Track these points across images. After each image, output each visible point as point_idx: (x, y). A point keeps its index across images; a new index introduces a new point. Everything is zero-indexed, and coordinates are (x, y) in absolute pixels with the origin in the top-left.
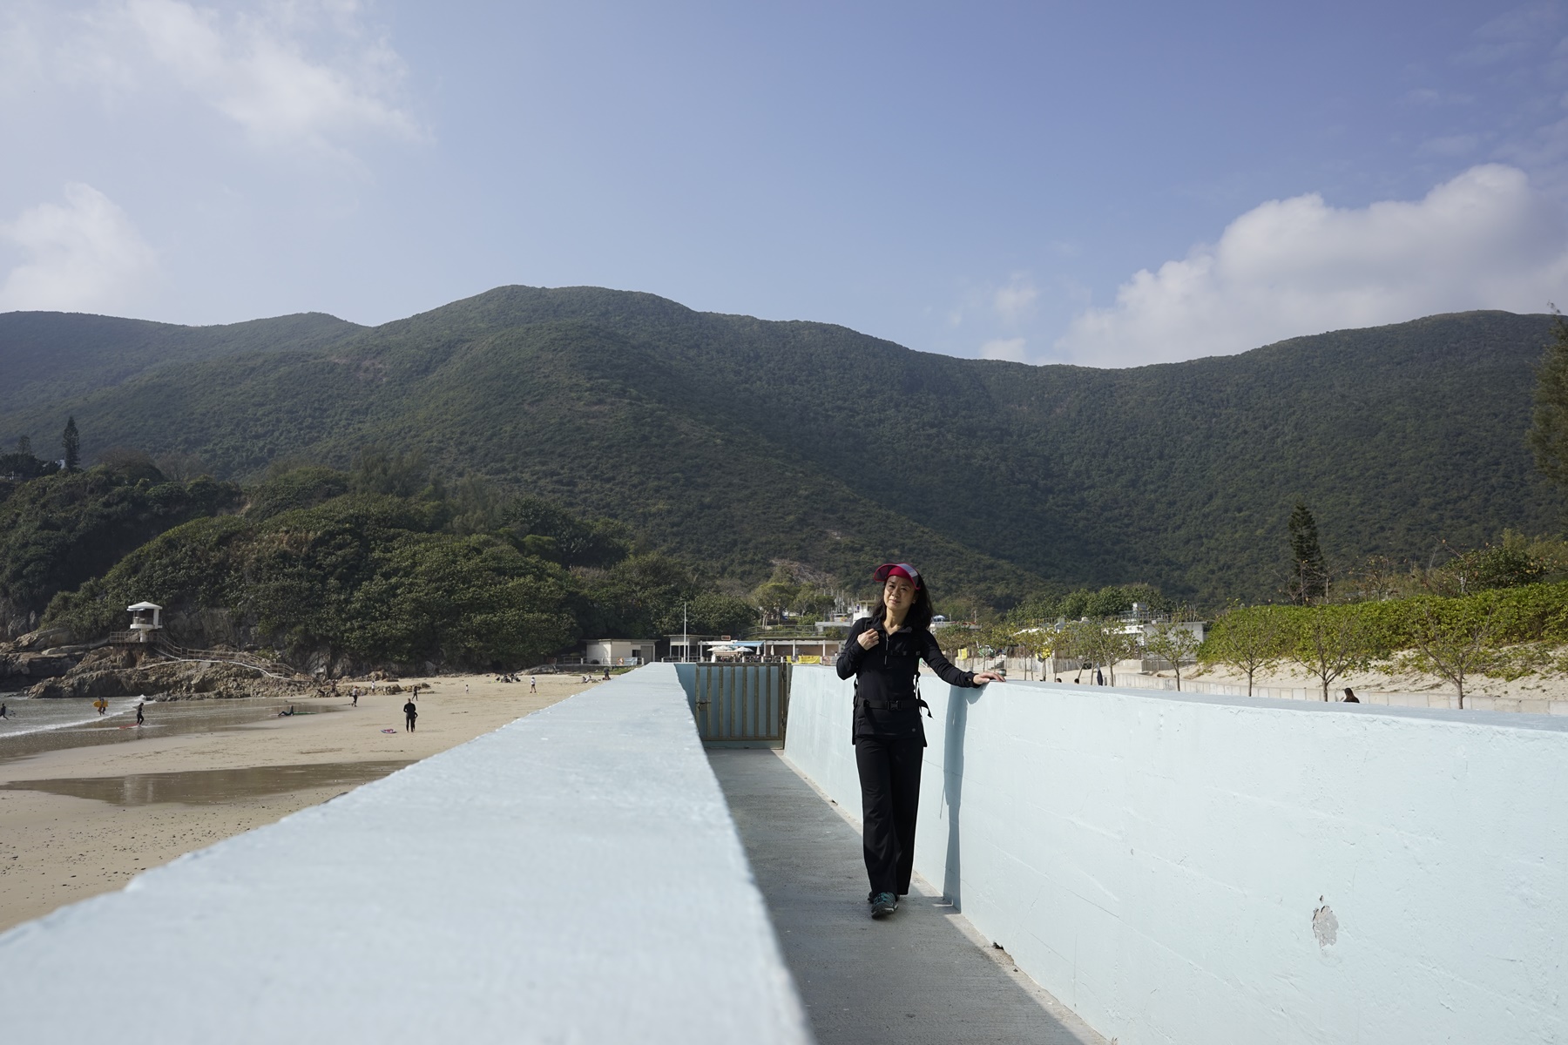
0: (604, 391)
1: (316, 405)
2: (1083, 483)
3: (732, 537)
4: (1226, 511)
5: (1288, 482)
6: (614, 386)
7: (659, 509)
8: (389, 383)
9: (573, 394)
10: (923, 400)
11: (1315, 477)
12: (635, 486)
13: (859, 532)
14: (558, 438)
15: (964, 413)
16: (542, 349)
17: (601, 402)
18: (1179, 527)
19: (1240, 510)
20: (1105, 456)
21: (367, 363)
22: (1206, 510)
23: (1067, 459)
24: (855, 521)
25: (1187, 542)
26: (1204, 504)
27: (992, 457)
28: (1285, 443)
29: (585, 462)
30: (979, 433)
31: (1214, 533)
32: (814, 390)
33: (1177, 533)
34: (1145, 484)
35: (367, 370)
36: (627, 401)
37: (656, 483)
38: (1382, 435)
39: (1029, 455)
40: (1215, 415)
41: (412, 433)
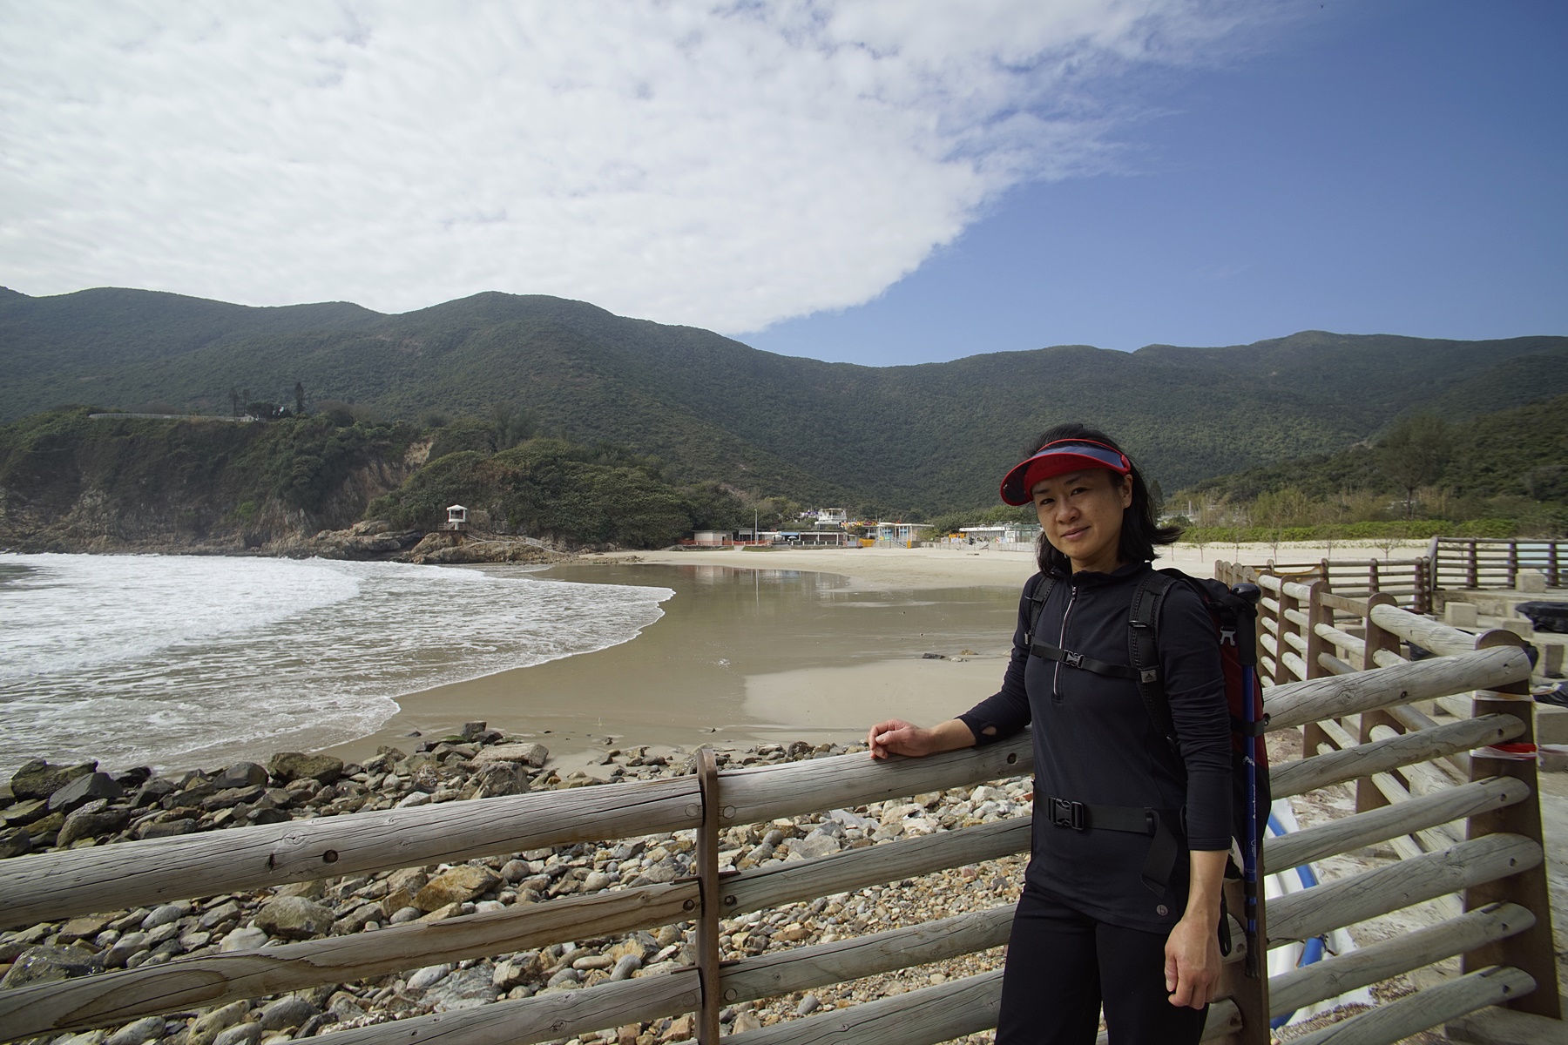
0: (581, 368)
1: (375, 369)
2: (861, 438)
3: (680, 467)
4: (947, 457)
5: (982, 441)
6: (587, 365)
7: (632, 448)
8: (425, 356)
9: (562, 370)
10: (764, 381)
11: (997, 439)
12: (613, 432)
13: (755, 465)
14: (559, 399)
15: (788, 390)
16: (533, 338)
17: (580, 375)
18: (919, 466)
19: (955, 457)
20: (872, 422)
21: (406, 341)
22: (935, 456)
23: (850, 422)
24: (751, 458)
26: (933, 453)
27: (810, 419)
28: (978, 418)
29: (580, 415)
30: (798, 404)
31: (940, 470)
32: (697, 371)
33: (918, 470)
34: (897, 439)
35: (407, 346)
36: (597, 376)
37: (627, 431)
38: (1032, 416)
39: (829, 419)
40: (936, 398)
41: (455, 392)
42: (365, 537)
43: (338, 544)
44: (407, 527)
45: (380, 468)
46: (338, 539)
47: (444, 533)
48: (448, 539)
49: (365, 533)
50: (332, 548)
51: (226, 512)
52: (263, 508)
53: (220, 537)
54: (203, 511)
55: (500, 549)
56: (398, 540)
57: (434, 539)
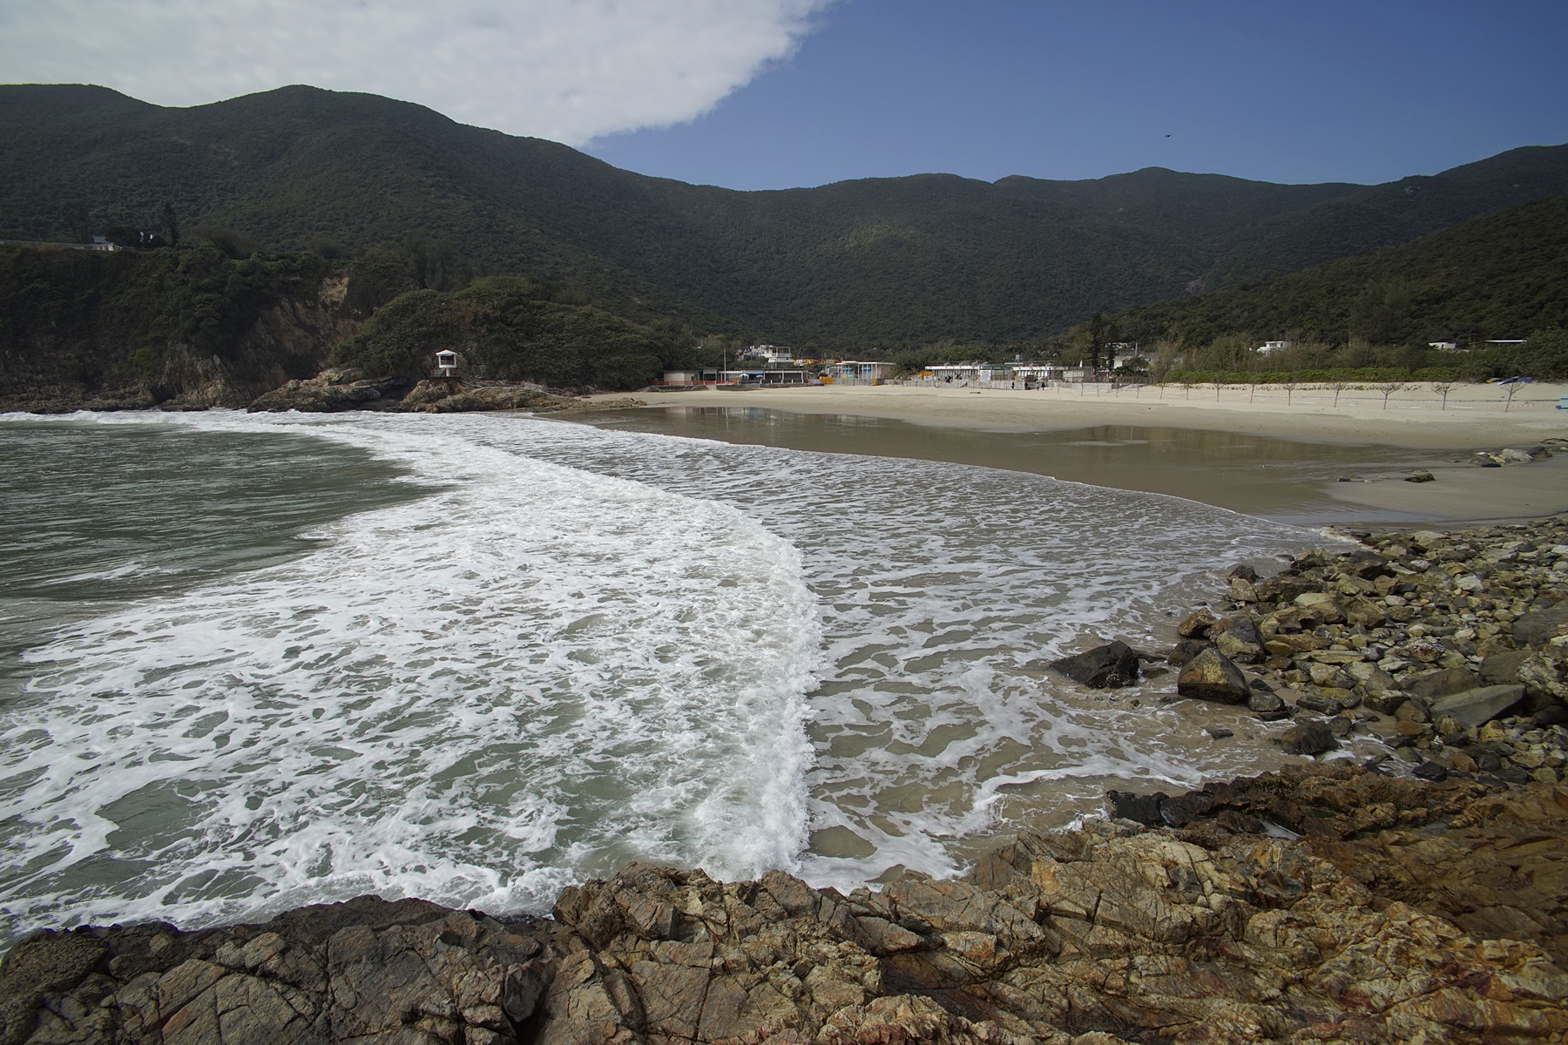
0: (442, 187)
1: (181, 181)
2: (734, 268)
4: (822, 289)
6: (448, 184)
8: (242, 166)
9: (422, 189)
10: (629, 204)
14: (428, 224)
15: (656, 215)
16: (377, 148)
17: (444, 196)
18: (795, 298)
19: (830, 289)
21: (212, 146)
24: (644, 291)
25: (802, 307)
26: (808, 284)
27: (682, 248)
28: (851, 248)
30: (668, 230)
35: (215, 153)
36: (462, 197)
39: (700, 247)
42: (342, 387)
43: (316, 395)
44: (383, 375)
45: (293, 306)
46: (313, 389)
47: (437, 380)
48: (444, 386)
49: (339, 382)
50: (311, 400)
51: (116, 360)
52: (165, 355)
53: (117, 389)
54: (87, 359)
55: (502, 395)
56: (376, 388)
57: (428, 387)
